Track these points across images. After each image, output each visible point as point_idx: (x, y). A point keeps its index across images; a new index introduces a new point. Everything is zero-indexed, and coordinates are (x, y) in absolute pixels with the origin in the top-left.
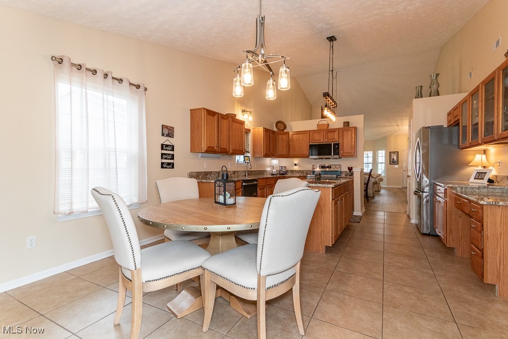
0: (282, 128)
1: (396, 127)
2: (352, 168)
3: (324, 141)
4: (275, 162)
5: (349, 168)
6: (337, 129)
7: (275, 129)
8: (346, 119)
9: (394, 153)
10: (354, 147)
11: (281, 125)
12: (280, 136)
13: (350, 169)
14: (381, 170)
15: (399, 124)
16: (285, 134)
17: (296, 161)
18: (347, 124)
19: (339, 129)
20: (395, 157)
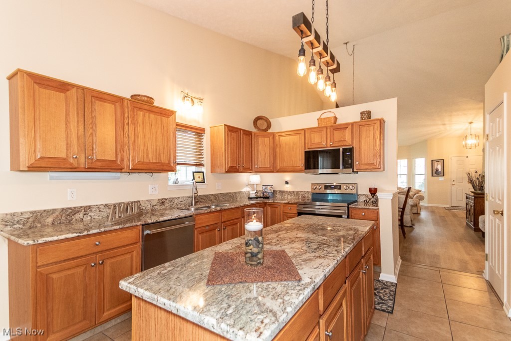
0: (265, 127)
1: (442, 127)
2: (376, 190)
3: (329, 145)
4: (254, 179)
5: (370, 190)
6: (348, 124)
7: (253, 130)
8: (364, 107)
9: (438, 161)
10: (380, 154)
11: (262, 123)
12: (260, 139)
13: (373, 192)
14: (420, 183)
15: (446, 123)
16: (268, 136)
17: (288, 176)
18: (367, 115)
19: (352, 124)
20: (439, 167)
